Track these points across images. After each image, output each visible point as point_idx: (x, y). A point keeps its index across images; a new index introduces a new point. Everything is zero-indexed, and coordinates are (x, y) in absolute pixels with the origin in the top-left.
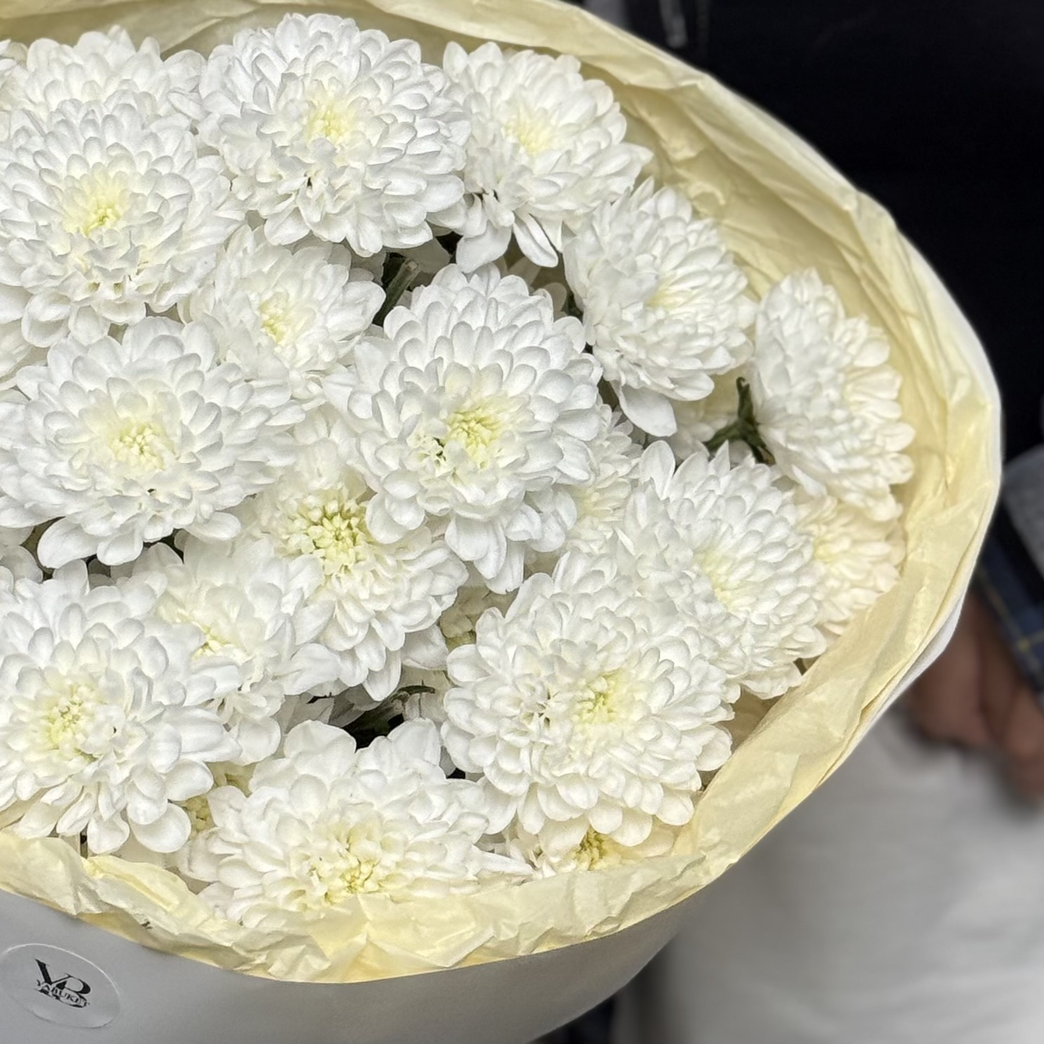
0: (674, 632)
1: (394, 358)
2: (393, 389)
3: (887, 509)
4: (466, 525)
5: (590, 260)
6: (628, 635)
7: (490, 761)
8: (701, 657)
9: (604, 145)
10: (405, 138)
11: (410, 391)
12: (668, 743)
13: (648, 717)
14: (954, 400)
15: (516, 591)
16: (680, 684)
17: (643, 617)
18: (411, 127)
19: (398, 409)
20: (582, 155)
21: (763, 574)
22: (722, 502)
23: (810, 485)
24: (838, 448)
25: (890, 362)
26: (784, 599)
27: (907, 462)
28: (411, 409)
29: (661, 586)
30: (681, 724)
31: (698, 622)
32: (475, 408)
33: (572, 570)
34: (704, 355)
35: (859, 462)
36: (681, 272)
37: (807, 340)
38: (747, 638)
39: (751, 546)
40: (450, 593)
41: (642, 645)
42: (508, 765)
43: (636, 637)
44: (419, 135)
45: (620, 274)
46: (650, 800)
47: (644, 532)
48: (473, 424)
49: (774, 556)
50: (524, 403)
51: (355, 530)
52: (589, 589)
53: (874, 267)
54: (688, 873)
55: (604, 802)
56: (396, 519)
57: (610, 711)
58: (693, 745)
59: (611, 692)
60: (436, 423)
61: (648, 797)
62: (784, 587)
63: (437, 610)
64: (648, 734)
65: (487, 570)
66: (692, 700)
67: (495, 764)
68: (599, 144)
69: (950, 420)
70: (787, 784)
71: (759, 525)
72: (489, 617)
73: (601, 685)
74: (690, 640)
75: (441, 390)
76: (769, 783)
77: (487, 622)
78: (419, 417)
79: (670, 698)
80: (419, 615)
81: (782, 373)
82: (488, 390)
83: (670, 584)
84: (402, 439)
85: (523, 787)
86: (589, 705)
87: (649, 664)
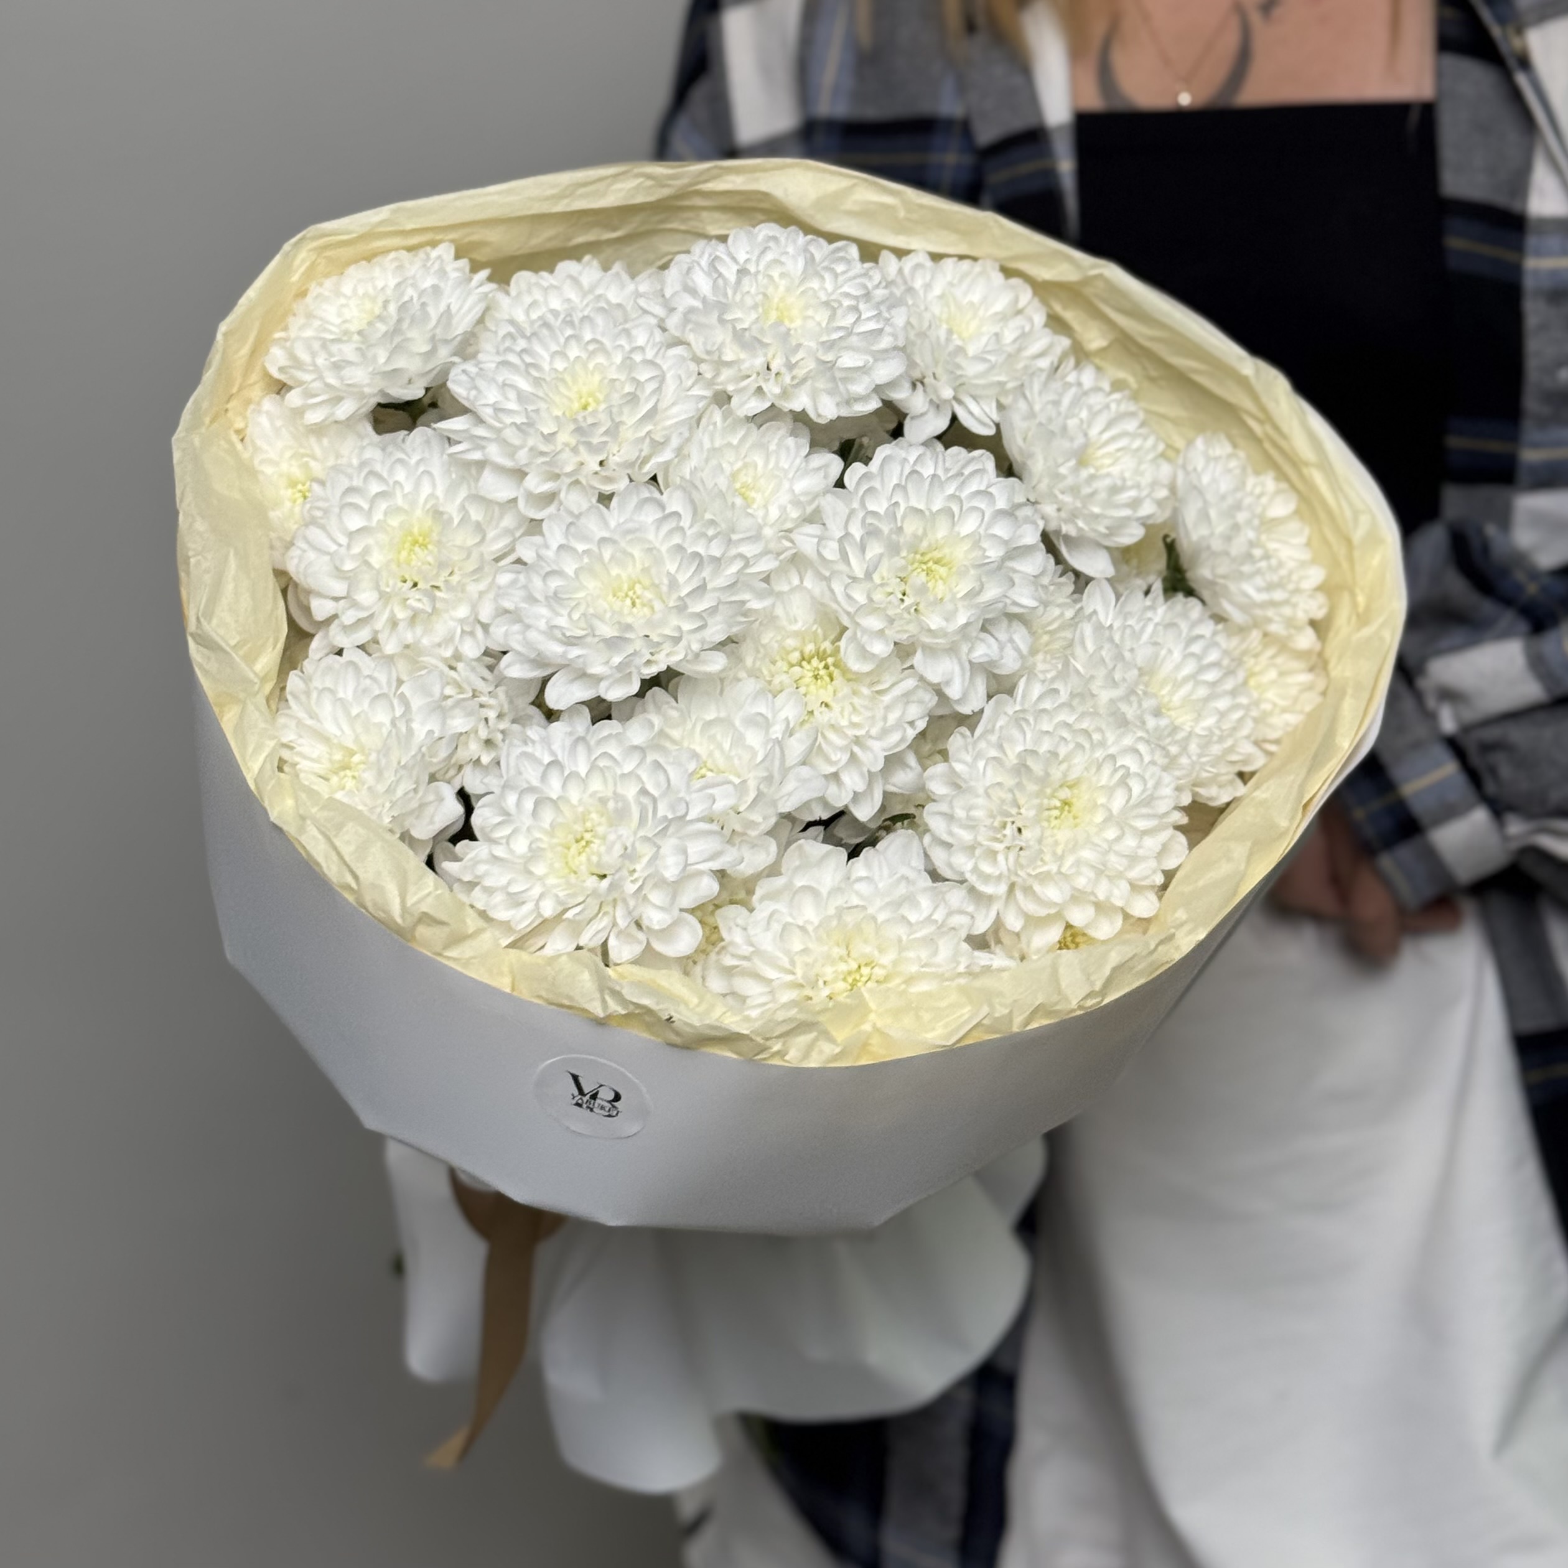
0: (1128, 741)
1: (856, 505)
2: (856, 531)
3: (1306, 640)
4: (931, 651)
5: (1024, 425)
6: (1087, 746)
7: (969, 866)
8: (1153, 763)
9: (1027, 329)
10: (850, 319)
11: (872, 533)
12: (1130, 842)
13: (1109, 819)
14: (1358, 536)
15: (982, 711)
16: (1136, 788)
17: (1099, 730)
18: (855, 309)
19: (863, 549)
20: (1009, 336)
21: (1202, 692)
22: (1160, 628)
23: (1237, 616)
24: (1259, 581)
25: (1297, 512)
26: (1222, 715)
27: (1321, 598)
28: (875, 549)
29: (1112, 701)
30: (1142, 824)
31: (1147, 732)
32: (932, 548)
33: (1030, 692)
34: (1135, 503)
35: (1278, 595)
36: (1106, 436)
37: (1224, 487)
38: (1193, 747)
39: (1189, 668)
40: (922, 718)
41: (1099, 754)
42: (986, 868)
43: (1093, 747)
44: (863, 317)
45: (1052, 433)
46: (1119, 895)
47: (1091, 656)
48: (930, 564)
49: (1211, 676)
50: (976, 540)
51: (832, 668)
52: (1047, 705)
53: (1277, 428)
54: (1160, 948)
55: (1077, 897)
56: (868, 649)
57: (1075, 818)
58: (1152, 844)
59: (1074, 800)
60: (898, 562)
61: (1116, 892)
62: (1222, 704)
63: (911, 733)
64: (1111, 833)
65: (954, 692)
66: (1148, 801)
67: (975, 870)
68: (1023, 328)
69: (1357, 554)
70: (1242, 867)
71: (1196, 648)
72: (958, 737)
73: (1064, 794)
74: (1142, 747)
75: (900, 529)
76: (1224, 869)
77: (956, 742)
78: (881, 555)
79: (1128, 801)
80: (895, 737)
81: (1204, 515)
82: (941, 532)
83: (1121, 699)
84: (869, 575)
85: (1003, 889)
86: (1056, 813)
87: (1107, 771)
